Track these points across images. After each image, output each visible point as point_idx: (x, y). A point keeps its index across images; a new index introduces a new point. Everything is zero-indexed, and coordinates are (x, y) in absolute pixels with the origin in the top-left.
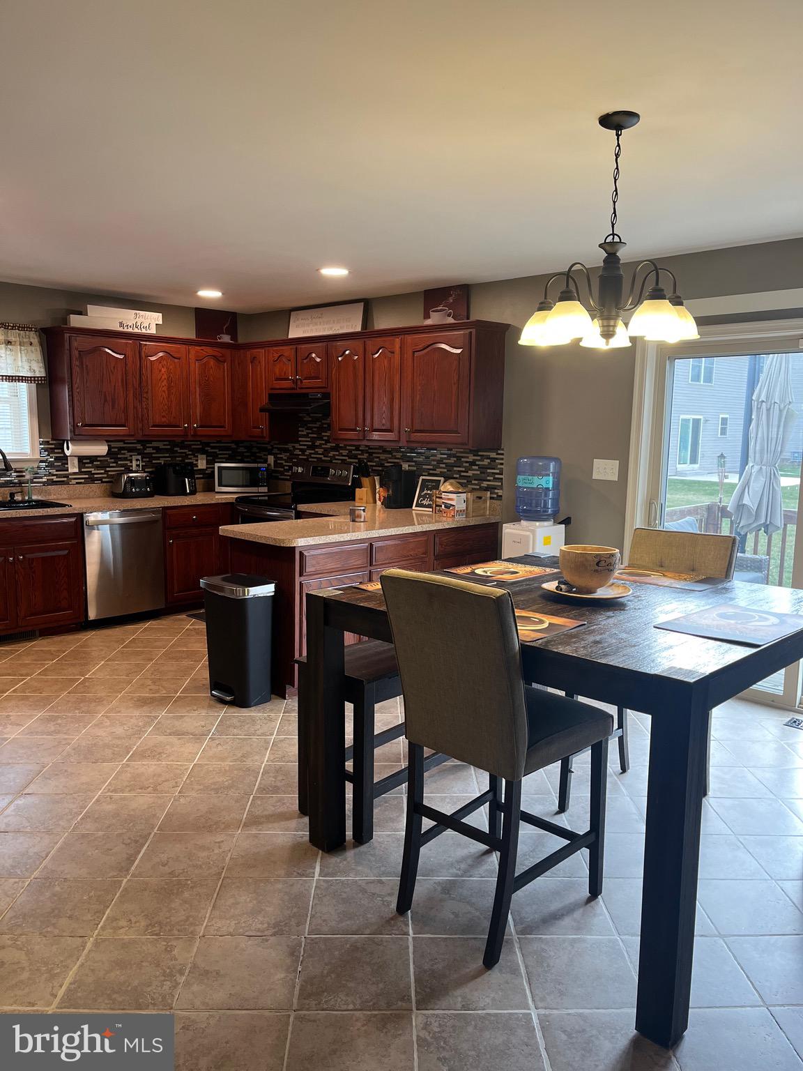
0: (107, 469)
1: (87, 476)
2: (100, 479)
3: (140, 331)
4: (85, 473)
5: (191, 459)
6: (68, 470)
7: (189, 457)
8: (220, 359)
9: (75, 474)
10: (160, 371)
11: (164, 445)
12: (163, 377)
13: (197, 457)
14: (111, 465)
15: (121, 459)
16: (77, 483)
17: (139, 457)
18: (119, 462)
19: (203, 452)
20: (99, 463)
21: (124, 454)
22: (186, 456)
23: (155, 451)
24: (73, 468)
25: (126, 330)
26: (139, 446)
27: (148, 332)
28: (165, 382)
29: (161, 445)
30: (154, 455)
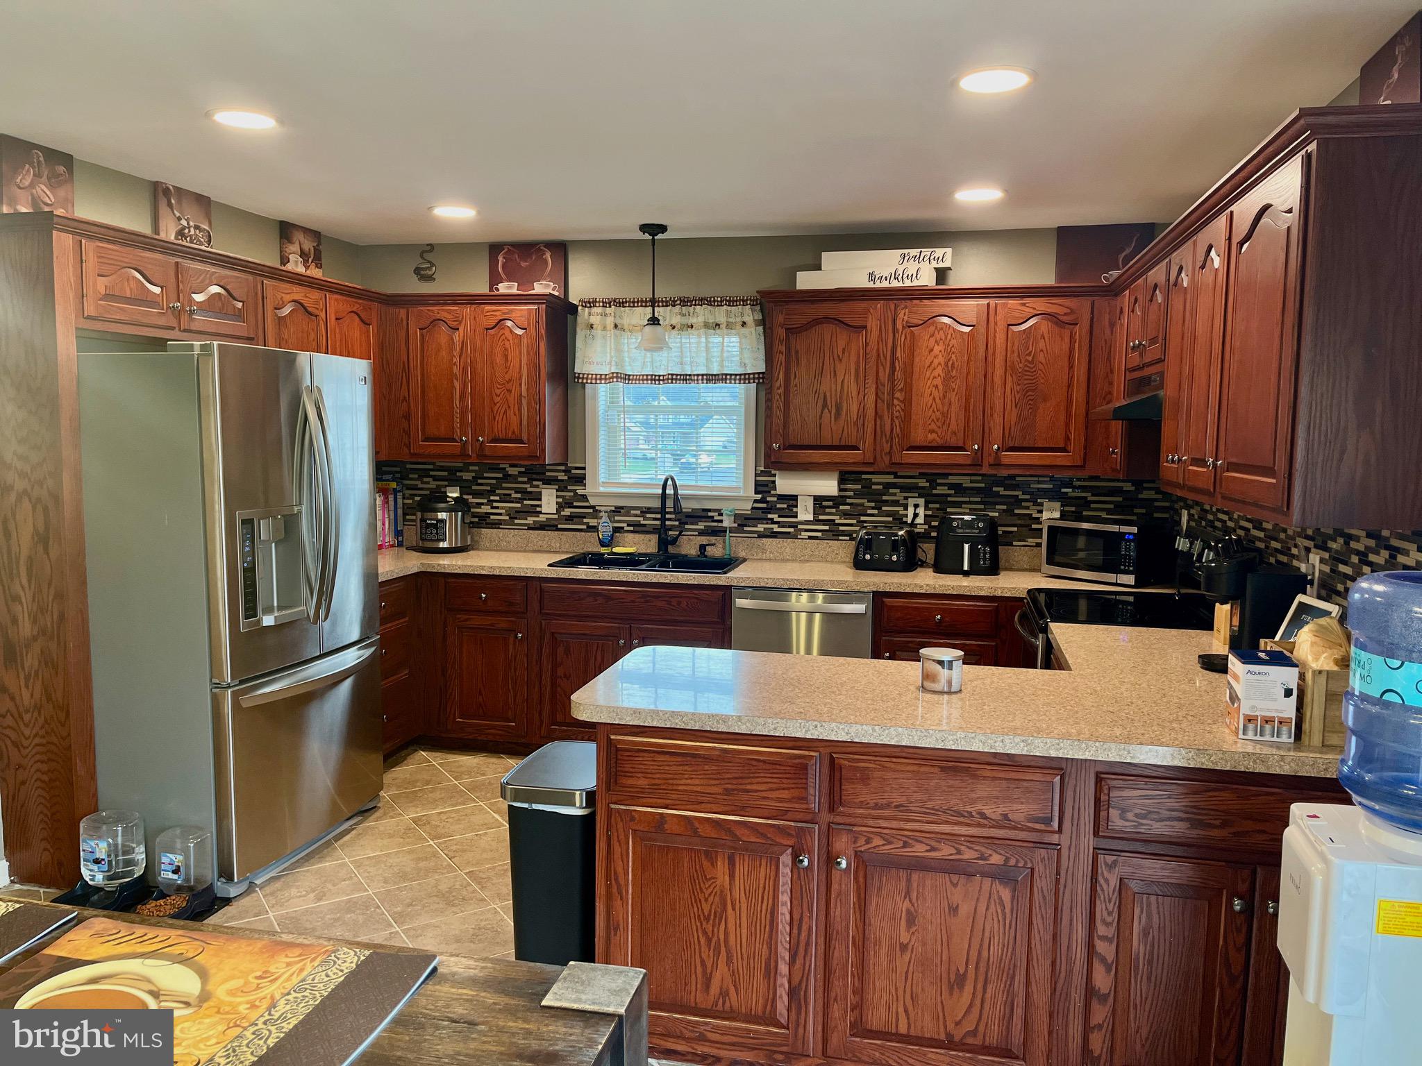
0: (863, 518)
1: (827, 528)
2: (849, 534)
3: (900, 284)
4: (824, 522)
5: (1027, 508)
6: (796, 517)
7: (1024, 504)
8: (1065, 319)
9: (807, 522)
10: (932, 350)
11: (972, 482)
12: (936, 361)
13: (1042, 504)
14: (869, 512)
15: (886, 503)
16: (810, 538)
17: (921, 501)
18: (884, 508)
19: (1054, 495)
20: (848, 507)
21: (895, 494)
22: (1018, 502)
23: (953, 492)
24: (805, 513)
25: (878, 285)
26: (922, 483)
27: (916, 283)
28: (939, 371)
29: (966, 482)
30: (949, 499)
